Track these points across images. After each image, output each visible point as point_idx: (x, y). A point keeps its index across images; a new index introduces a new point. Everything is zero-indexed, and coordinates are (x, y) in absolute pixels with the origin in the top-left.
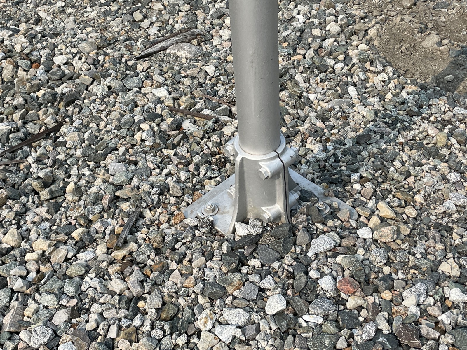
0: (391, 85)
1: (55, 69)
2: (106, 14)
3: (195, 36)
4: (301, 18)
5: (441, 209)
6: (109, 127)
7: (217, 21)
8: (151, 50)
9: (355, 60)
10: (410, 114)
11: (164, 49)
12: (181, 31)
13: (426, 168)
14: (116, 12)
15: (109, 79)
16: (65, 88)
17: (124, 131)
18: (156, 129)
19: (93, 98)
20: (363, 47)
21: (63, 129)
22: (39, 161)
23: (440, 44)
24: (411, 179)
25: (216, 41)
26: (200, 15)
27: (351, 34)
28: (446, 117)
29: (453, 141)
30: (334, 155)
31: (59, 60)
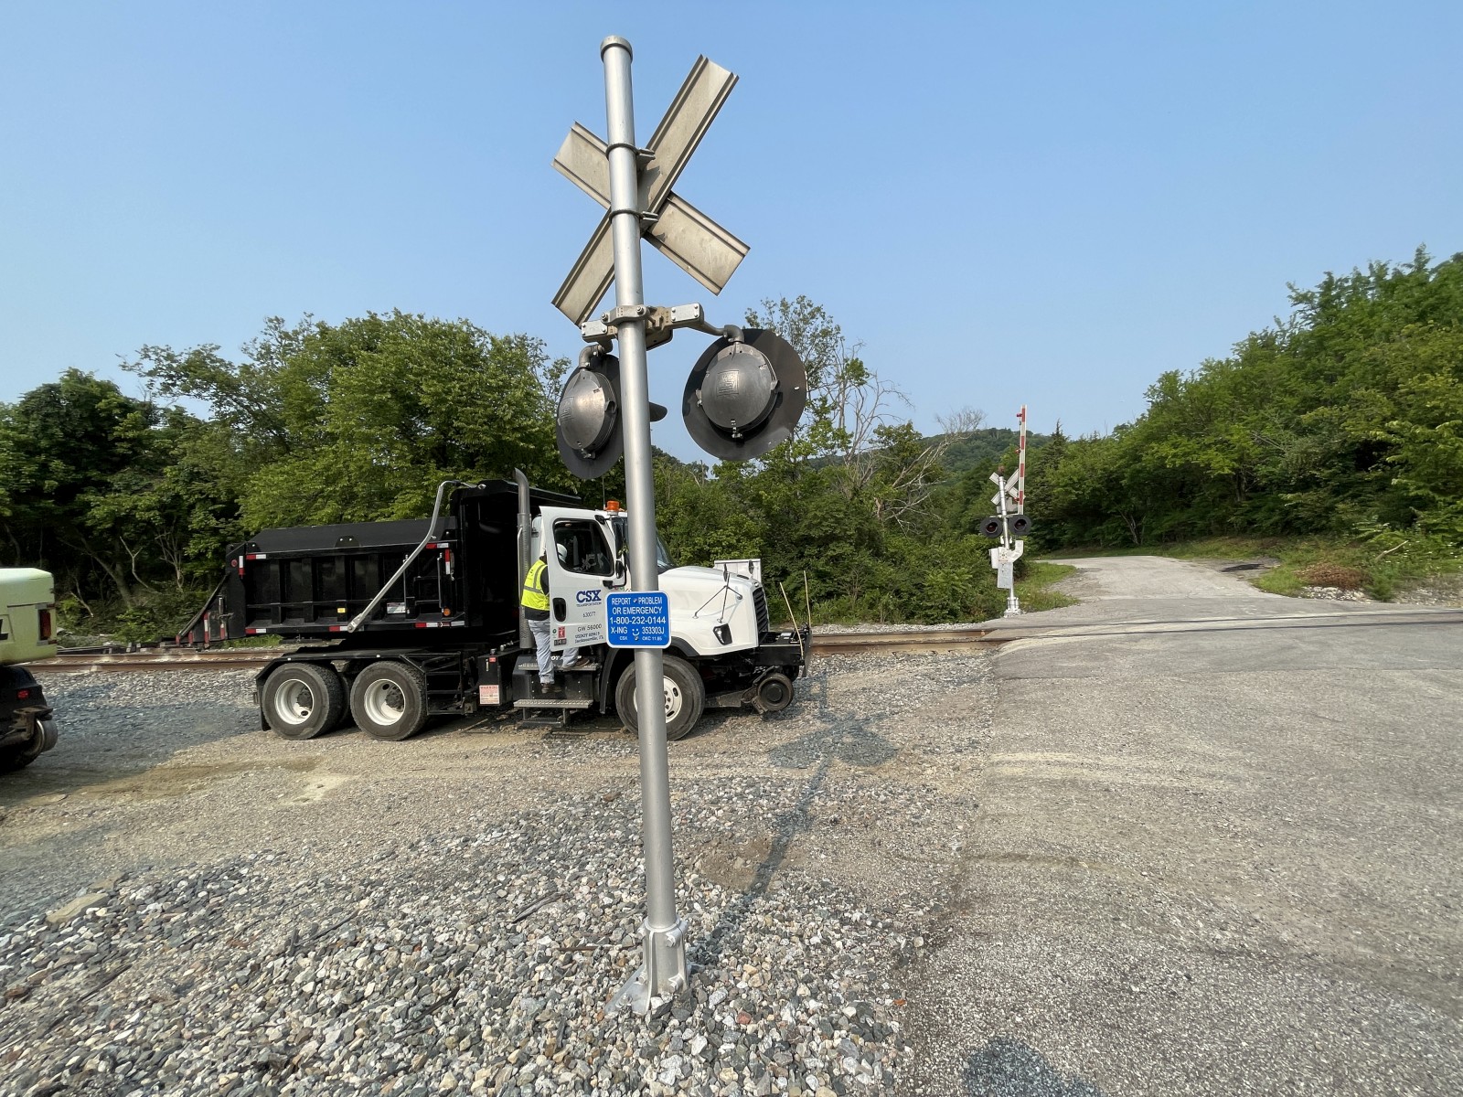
0: (723, 896)
1: (437, 947)
2: (470, 898)
3: (559, 896)
4: (642, 867)
5: (784, 961)
6: (505, 978)
7: (575, 882)
8: (524, 914)
9: (691, 885)
10: (742, 912)
11: (535, 911)
12: (546, 896)
13: (765, 942)
14: (480, 894)
15: (496, 941)
16: (452, 960)
17: (521, 978)
18: (550, 968)
19: (482, 961)
20: (695, 876)
21: (461, 993)
22: (445, 1022)
23: (745, 864)
24: (759, 950)
25: (579, 897)
26: (558, 882)
27: (684, 869)
28: (766, 908)
29: (776, 921)
30: (701, 947)
31: (440, 939)
